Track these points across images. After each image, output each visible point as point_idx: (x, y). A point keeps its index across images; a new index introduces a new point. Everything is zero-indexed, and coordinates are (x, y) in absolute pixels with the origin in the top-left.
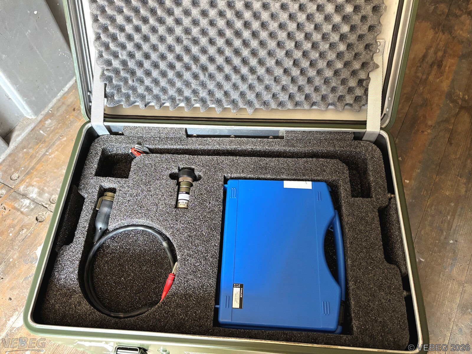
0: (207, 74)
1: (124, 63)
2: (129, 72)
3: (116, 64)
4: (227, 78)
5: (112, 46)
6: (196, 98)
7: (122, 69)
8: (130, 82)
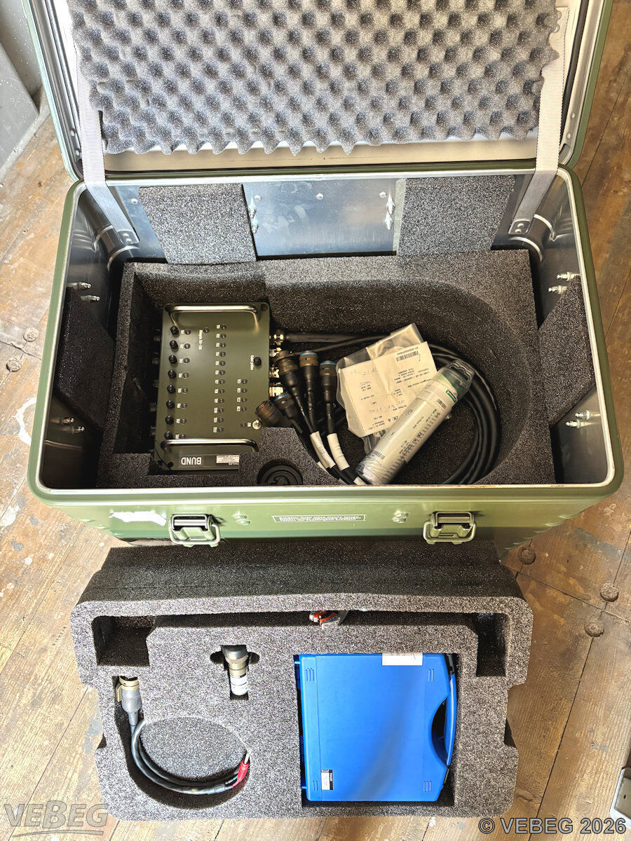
0: (272, 84)
1: (129, 70)
2: (138, 86)
3: (115, 71)
4: (307, 89)
5: (106, 38)
6: (256, 130)
7: (128, 81)
8: (143, 106)
